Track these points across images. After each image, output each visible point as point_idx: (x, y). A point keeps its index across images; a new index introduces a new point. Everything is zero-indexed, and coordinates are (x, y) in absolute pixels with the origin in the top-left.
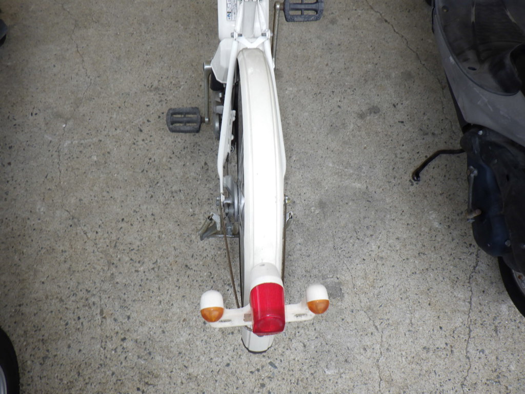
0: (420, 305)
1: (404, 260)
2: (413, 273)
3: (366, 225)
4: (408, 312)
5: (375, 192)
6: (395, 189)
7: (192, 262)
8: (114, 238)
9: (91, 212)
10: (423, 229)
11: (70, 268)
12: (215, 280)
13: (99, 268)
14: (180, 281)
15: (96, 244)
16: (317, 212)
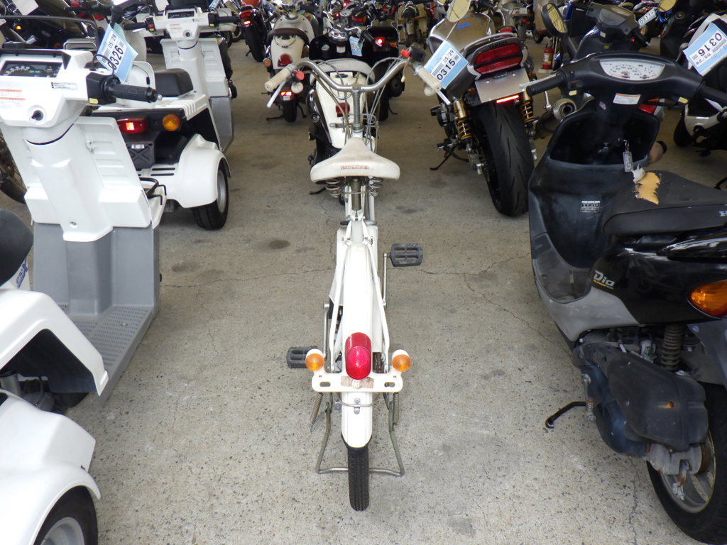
6: (528, 436)
7: (300, 496)
8: (219, 472)
9: (199, 451)
10: (564, 471)
11: (168, 498)
12: (324, 512)
13: (198, 498)
14: (285, 513)
16: (440, 454)
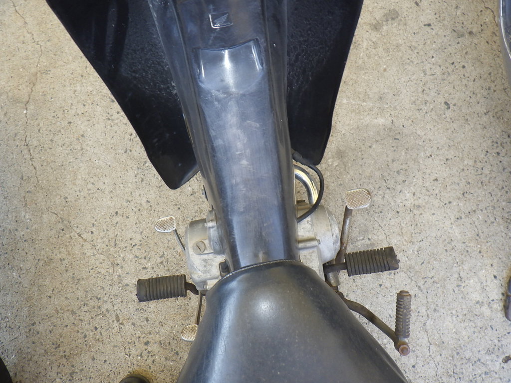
0: (469, 255)
1: (445, 204)
2: (458, 219)
3: (395, 170)
4: (455, 265)
5: (403, 126)
15: (94, 246)
